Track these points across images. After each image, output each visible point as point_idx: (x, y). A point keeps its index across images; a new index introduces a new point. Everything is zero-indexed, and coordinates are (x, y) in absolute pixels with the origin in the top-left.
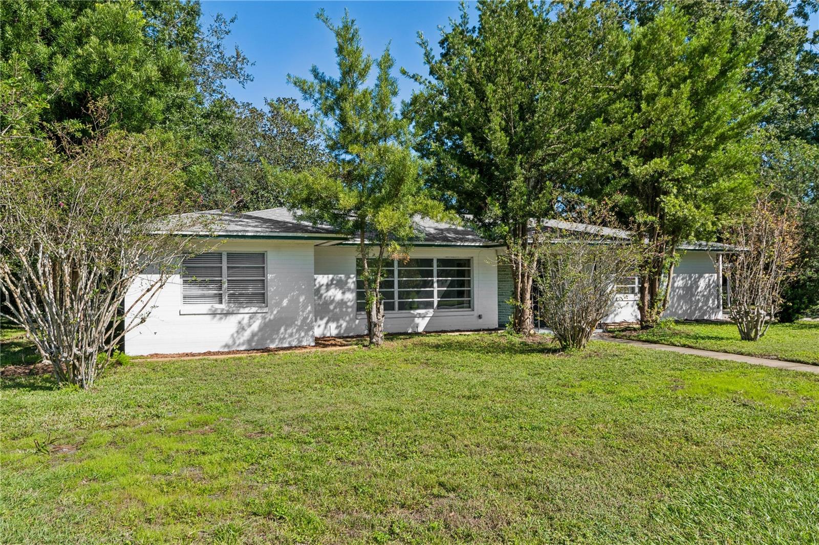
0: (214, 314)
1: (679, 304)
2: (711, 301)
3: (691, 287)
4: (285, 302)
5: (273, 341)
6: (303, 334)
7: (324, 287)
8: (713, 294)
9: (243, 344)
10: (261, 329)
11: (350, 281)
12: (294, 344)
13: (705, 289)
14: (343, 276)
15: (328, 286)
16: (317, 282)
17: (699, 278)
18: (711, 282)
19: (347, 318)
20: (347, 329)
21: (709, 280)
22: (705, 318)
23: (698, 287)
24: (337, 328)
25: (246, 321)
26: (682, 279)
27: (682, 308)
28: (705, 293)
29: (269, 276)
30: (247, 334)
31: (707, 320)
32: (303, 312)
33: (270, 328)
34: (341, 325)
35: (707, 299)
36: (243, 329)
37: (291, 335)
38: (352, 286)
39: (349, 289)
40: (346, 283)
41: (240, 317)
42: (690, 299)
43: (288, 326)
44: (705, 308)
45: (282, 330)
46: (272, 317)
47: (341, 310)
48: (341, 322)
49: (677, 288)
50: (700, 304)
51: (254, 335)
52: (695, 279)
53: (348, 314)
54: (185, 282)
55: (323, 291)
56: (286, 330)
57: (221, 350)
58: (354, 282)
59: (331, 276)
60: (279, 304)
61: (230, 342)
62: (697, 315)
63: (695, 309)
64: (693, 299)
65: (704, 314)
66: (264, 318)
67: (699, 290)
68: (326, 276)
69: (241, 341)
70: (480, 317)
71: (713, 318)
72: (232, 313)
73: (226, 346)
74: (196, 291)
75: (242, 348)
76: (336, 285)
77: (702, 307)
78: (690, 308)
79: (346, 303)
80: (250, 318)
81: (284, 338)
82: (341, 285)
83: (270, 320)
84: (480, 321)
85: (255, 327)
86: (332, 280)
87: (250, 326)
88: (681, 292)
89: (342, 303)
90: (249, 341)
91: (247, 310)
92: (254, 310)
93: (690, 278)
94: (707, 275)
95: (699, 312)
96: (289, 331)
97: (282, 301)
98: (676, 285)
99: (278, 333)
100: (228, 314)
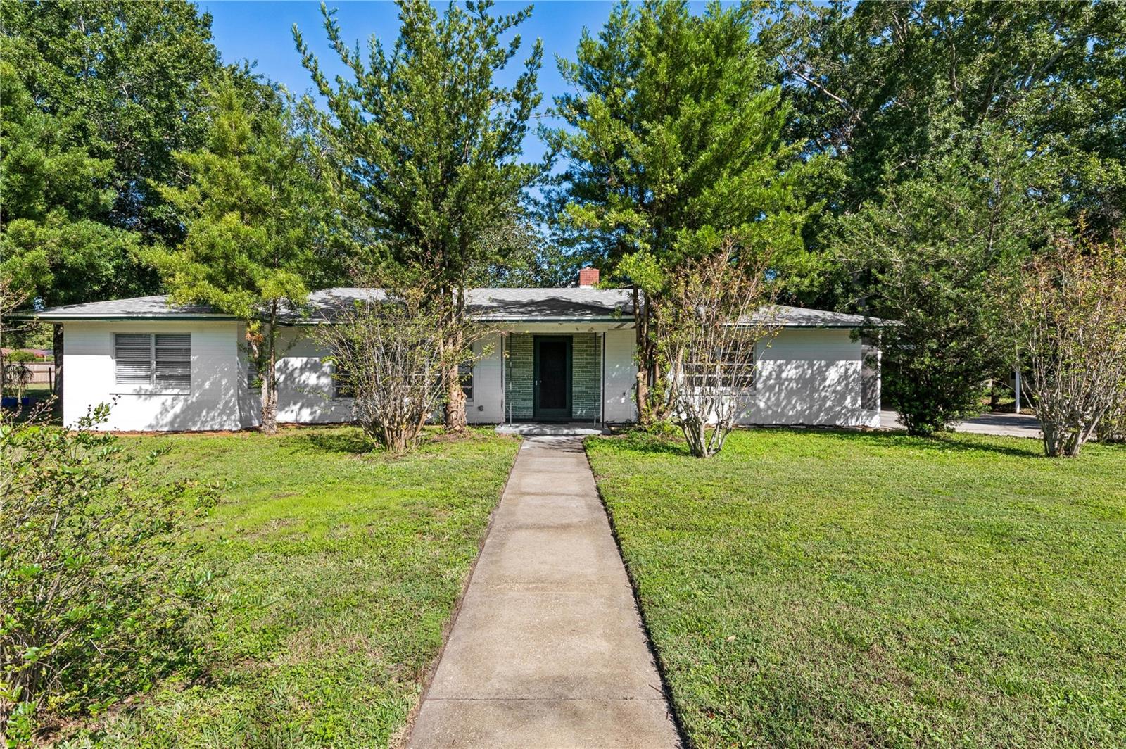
0: (139, 394)
1: (789, 402)
2: (849, 400)
3: (813, 377)
4: (207, 385)
5: (195, 424)
6: (225, 418)
7: (297, 371)
8: (852, 389)
9: (166, 425)
10: (183, 411)
11: (326, 364)
12: (216, 427)
13: (839, 382)
14: (317, 359)
15: (302, 370)
16: (289, 365)
17: (828, 367)
18: (850, 372)
19: (322, 404)
20: (321, 415)
21: (847, 370)
22: (838, 423)
23: (824, 380)
24: (311, 414)
25: (169, 403)
26: (796, 368)
27: (794, 407)
28: (839, 388)
29: (193, 358)
30: (170, 416)
31: (839, 427)
32: (225, 395)
33: (191, 412)
34: (315, 412)
35: (841, 397)
36: (167, 410)
37: (213, 419)
38: (328, 370)
39: (324, 374)
40: (322, 366)
41: (162, 398)
42: (811, 396)
43: (210, 409)
44: (838, 409)
45: (204, 413)
46: (194, 400)
47: (315, 396)
48: (316, 408)
49: (787, 379)
50: (829, 404)
51: (176, 417)
52: (820, 367)
53: (322, 399)
54: (118, 363)
55: (296, 374)
56: (208, 413)
57: (146, 430)
58: (330, 366)
59: (305, 359)
60: (201, 386)
61: (154, 423)
62: (822, 418)
63: (820, 410)
64: (816, 396)
65: (837, 416)
66: (186, 400)
67: (827, 383)
68: (300, 359)
69: (164, 422)
70: (480, 408)
71: (853, 423)
72: (156, 394)
73: (151, 426)
74: (128, 371)
75: (166, 429)
76: (310, 369)
77: (831, 408)
78: (810, 408)
79: (321, 387)
80: (173, 400)
81: (206, 421)
82: (315, 368)
83: (192, 403)
84: (481, 413)
85: (178, 409)
86: (306, 364)
87: (173, 407)
88: (794, 385)
89: (316, 389)
90: (172, 423)
91: (169, 392)
92: (176, 391)
93: (811, 366)
94: (842, 363)
95: (827, 415)
96: (211, 414)
97: (203, 383)
98: (784, 375)
99: (199, 416)
100: (152, 394)
